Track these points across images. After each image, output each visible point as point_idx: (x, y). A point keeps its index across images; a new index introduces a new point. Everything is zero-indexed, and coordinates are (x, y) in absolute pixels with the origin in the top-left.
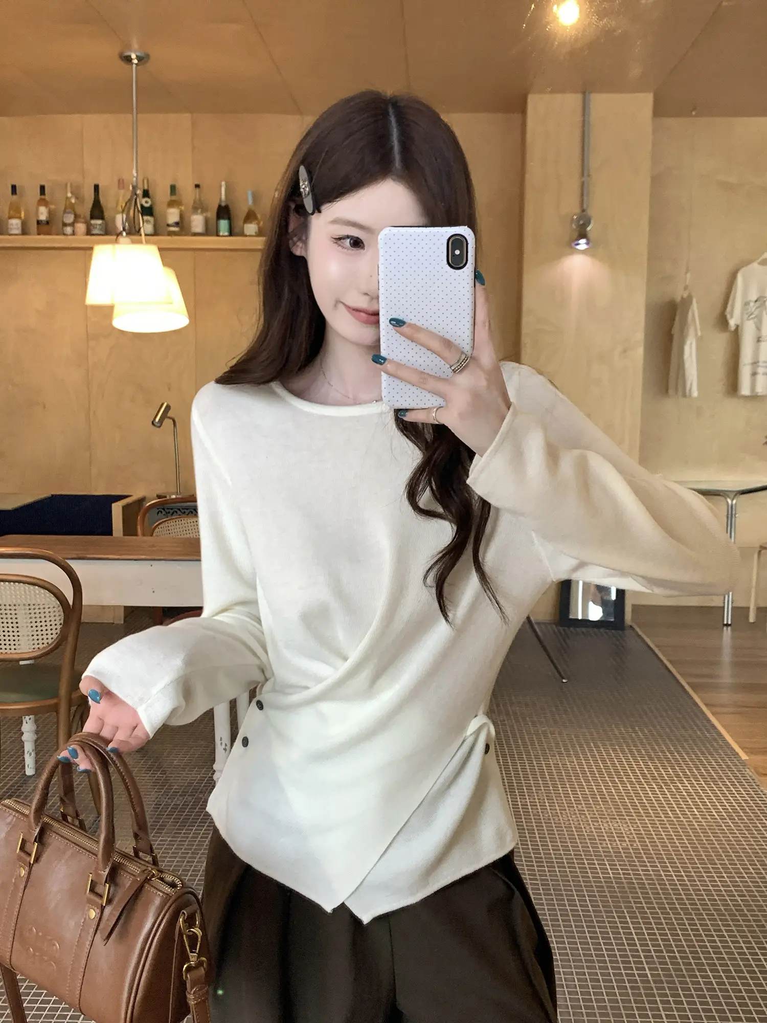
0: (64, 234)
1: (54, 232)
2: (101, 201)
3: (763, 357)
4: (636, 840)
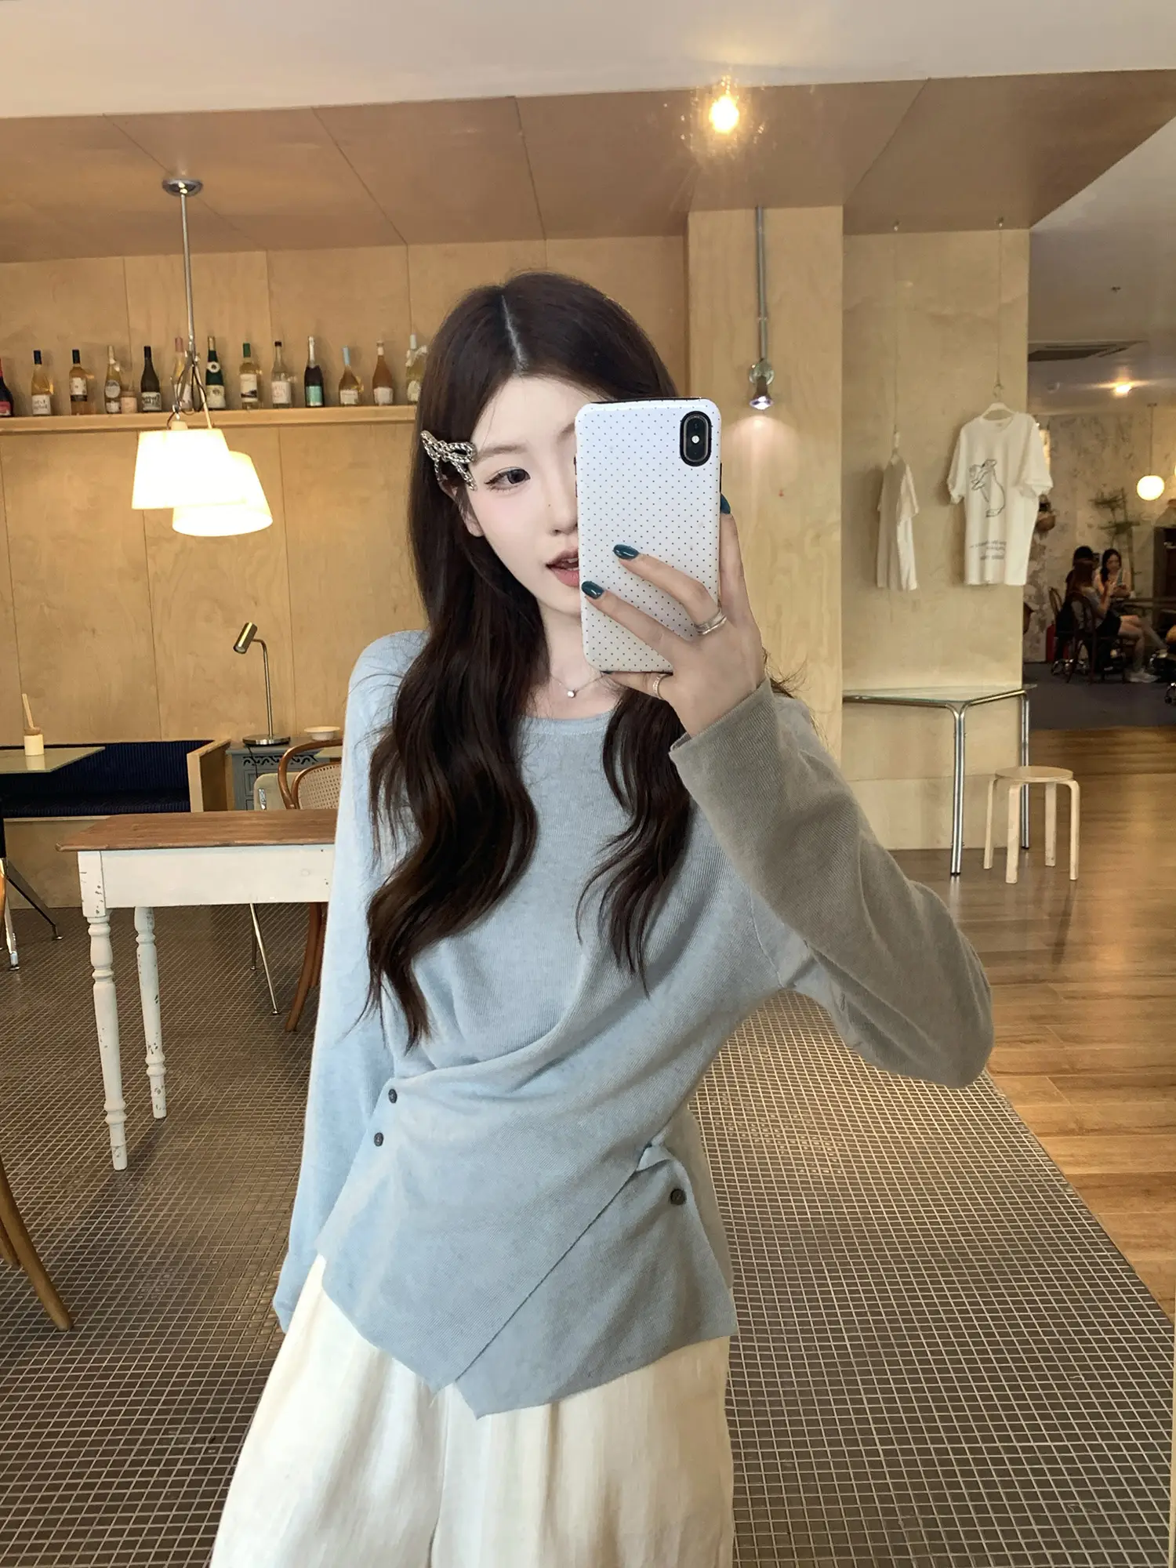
0: (108, 413)
1: (94, 411)
2: (155, 368)
3: (993, 536)
4: (841, 1164)
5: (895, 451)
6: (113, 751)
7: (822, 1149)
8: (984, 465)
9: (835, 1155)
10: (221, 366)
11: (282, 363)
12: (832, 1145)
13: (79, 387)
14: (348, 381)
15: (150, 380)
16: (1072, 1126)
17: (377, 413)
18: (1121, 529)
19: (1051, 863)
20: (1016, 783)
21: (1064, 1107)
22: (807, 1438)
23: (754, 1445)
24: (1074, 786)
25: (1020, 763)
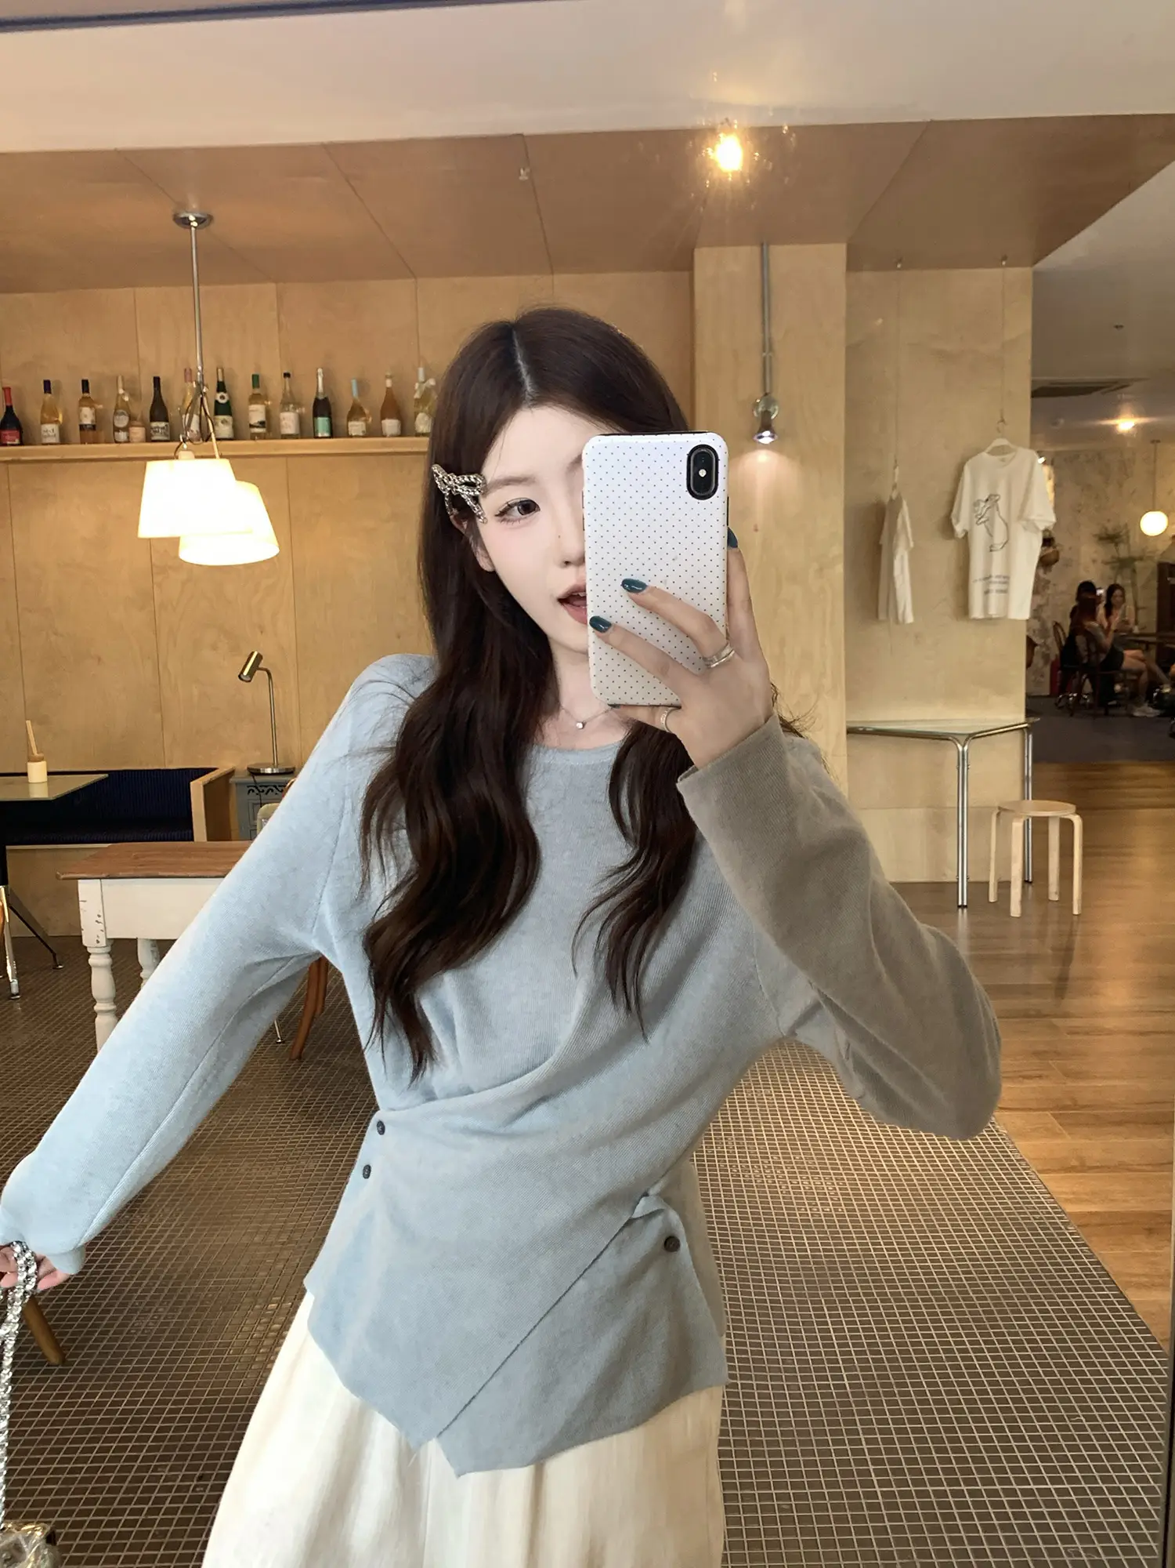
0: (116, 442)
1: (103, 439)
2: (164, 398)
3: (997, 570)
4: (842, 1202)
5: (895, 487)
6: (118, 779)
7: (823, 1189)
8: (987, 500)
9: (836, 1194)
10: (230, 397)
11: (291, 392)
12: (833, 1184)
13: (87, 416)
14: (356, 412)
15: (159, 410)
16: (1074, 1163)
17: (384, 445)
18: (1124, 564)
19: (1054, 897)
20: (1021, 817)
21: (1068, 1143)
22: (805, 1480)
23: (751, 1486)
24: (1077, 821)
25: (1024, 797)
